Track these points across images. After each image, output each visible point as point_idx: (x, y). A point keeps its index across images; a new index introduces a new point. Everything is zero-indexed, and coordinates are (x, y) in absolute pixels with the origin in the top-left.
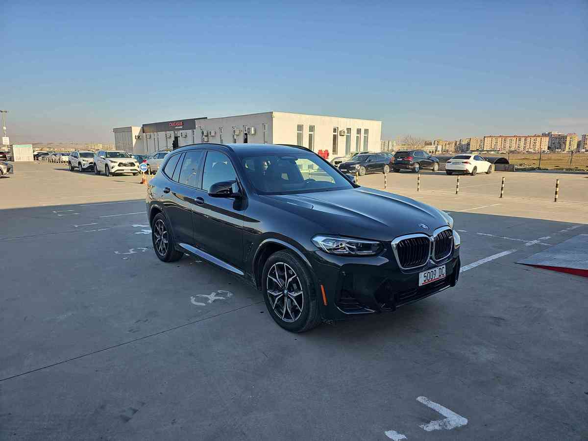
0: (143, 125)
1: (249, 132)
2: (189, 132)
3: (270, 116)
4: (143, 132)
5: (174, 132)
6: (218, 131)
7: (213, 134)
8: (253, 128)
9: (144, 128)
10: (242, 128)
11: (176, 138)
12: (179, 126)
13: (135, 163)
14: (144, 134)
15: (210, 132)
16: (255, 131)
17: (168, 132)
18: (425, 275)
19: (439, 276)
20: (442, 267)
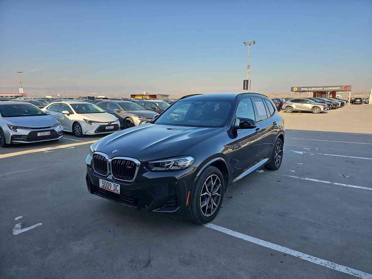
18: (103, 182)
19: (114, 190)
20: (116, 185)
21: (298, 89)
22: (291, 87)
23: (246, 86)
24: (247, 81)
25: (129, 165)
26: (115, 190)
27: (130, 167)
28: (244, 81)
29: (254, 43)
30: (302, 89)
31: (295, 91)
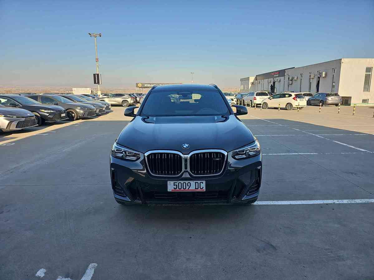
0: (256, 76)
1: (320, 76)
2: (282, 78)
3: (339, 62)
4: (256, 80)
5: (273, 79)
6: (299, 76)
7: (295, 79)
8: (324, 72)
9: (257, 77)
10: (316, 73)
11: (274, 83)
12: (276, 75)
13: (233, 99)
14: (256, 81)
15: (294, 77)
16: (326, 74)
17: (269, 79)
18: (175, 184)
19: (196, 188)
20: (199, 182)
21: (142, 85)
22: (136, 83)
23: (97, 80)
24: (98, 75)
25: (217, 157)
26: (198, 188)
27: (218, 159)
28: (94, 75)
29: (100, 36)
30: (145, 85)
31: (139, 86)
